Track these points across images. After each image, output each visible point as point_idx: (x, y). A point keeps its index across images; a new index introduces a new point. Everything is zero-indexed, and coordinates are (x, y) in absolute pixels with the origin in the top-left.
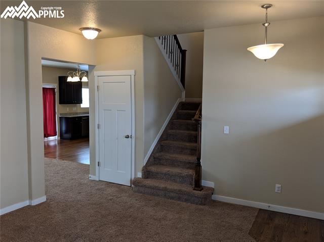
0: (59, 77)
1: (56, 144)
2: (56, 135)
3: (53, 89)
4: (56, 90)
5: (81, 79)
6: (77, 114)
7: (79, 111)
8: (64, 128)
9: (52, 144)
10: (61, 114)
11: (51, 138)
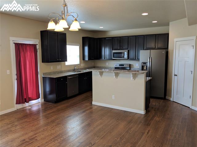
0: (41, 32)
1: (39, 109)
2: (39, 97)
3: (34, 46)
4: (38, 47)
5: (69, 25)
6: (61, 72)
7: (63, 69)
8: (48, 89)
9: (35, 109)
10: (44, 74)
11: (33, 102)
